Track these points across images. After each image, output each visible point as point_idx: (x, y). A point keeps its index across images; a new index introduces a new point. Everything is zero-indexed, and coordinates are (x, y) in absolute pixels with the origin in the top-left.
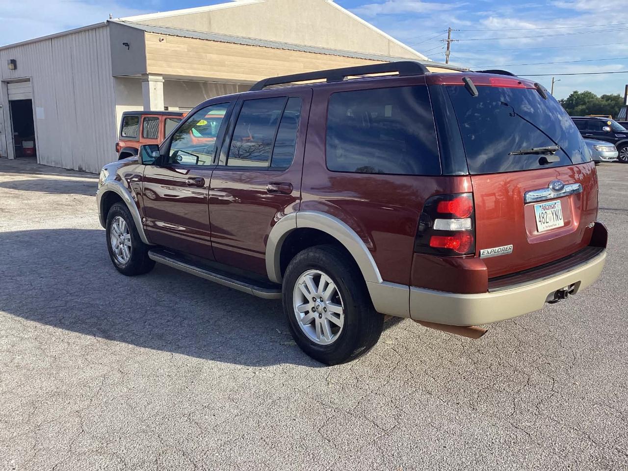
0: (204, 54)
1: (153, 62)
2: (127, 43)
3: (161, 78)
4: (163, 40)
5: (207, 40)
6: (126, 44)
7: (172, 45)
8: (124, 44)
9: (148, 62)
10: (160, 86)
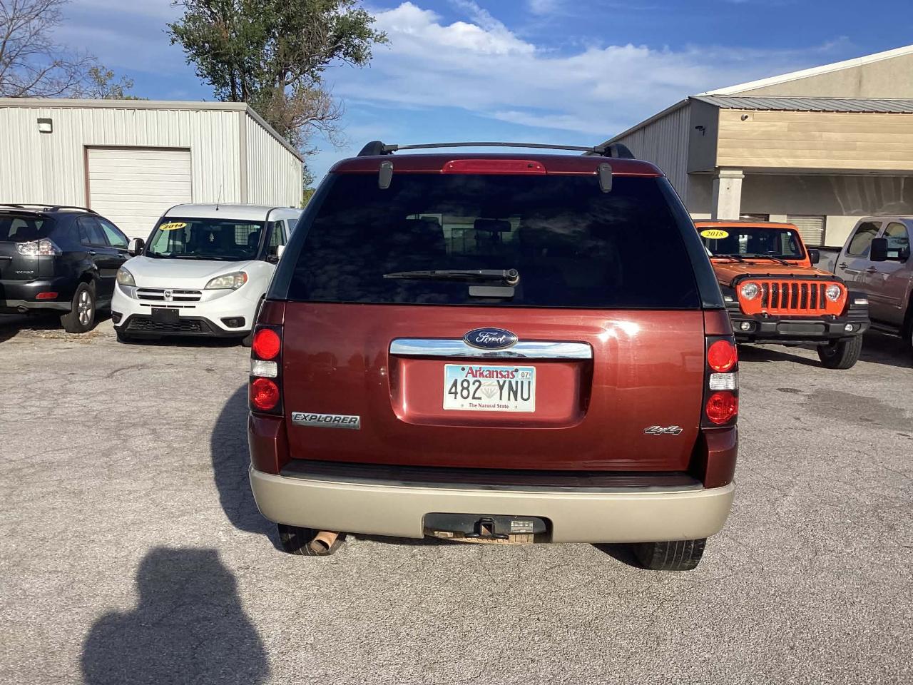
0: (817, 134)
1: (728, 150)
2: (702, 127)
3: (741, 172)
4: (746, 117)
5: (824, 111)
6: (700, 128)
7: (760, 123)
8: (697, 128)
9: (720, 150)
10: (737, 184)
